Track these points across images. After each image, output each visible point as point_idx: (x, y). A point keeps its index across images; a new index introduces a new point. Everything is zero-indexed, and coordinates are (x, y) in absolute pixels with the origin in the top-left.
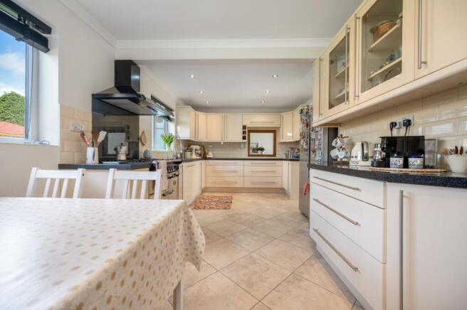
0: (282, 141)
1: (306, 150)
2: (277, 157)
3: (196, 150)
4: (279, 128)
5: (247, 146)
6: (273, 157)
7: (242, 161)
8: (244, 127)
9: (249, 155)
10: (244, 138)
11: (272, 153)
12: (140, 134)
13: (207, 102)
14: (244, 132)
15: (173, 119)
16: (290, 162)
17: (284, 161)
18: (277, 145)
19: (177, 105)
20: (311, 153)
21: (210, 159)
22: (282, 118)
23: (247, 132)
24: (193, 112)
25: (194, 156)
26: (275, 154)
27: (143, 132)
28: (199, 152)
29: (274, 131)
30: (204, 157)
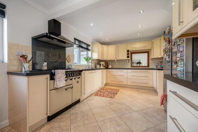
0: (153, 57)
1: (168, 62)
2: (150, 68)
3: (103, 64)
4: (151, 50)
5: (130, 61)
6: (147, 68)
7: (126, 70)
8: (128, 51)
9: (132, 66)
10: (128, 57)
11: (146, 65)
12: (66, 57)
13: (107, 40)
14: (128, 54)
15: (90, 50)
16: (157, 71)
17: (154, 70)
18: (150, 61)
19: (92, 42)
20: (173, 64)
21: (110, 68)
22: (153, 43)
23: (130, 54)
24: (100, 45)
25: (102, 67)
26: (148, 66)
27: (69, 56)
28: (104, 65)
29: (148, 52)
30: (107, 68)
